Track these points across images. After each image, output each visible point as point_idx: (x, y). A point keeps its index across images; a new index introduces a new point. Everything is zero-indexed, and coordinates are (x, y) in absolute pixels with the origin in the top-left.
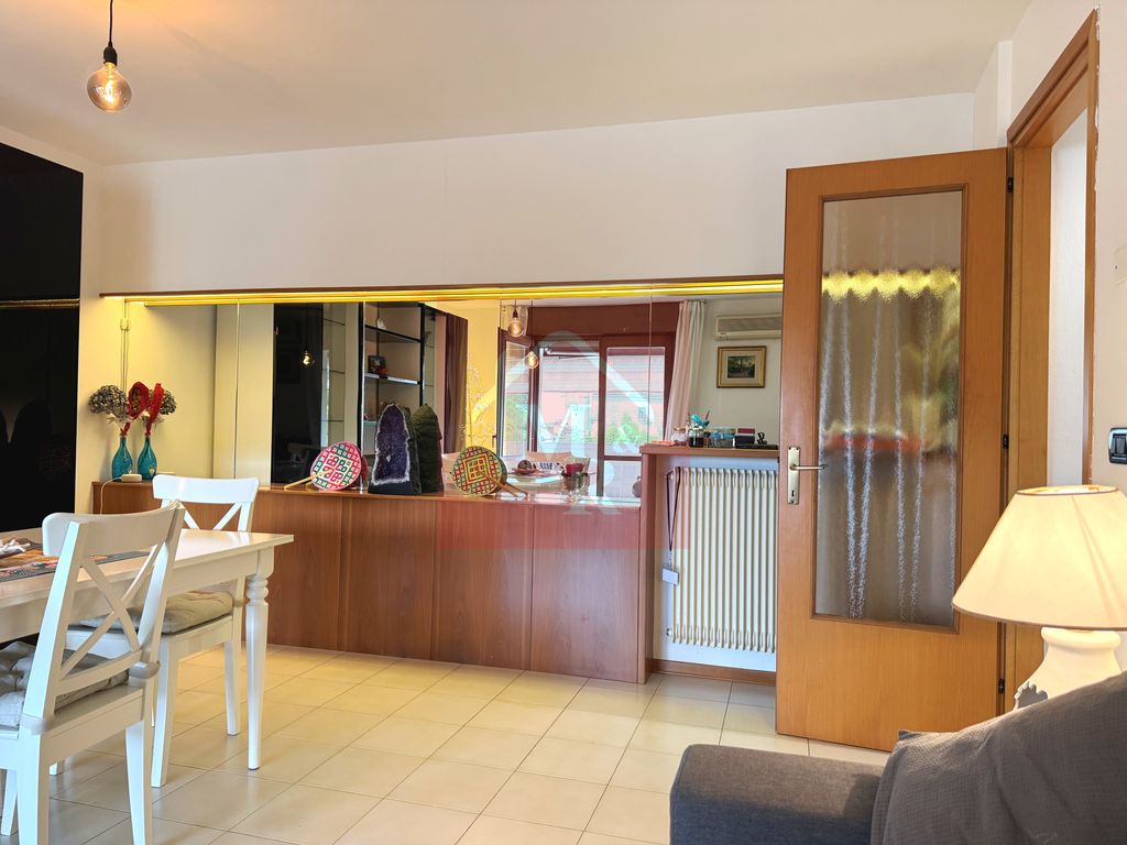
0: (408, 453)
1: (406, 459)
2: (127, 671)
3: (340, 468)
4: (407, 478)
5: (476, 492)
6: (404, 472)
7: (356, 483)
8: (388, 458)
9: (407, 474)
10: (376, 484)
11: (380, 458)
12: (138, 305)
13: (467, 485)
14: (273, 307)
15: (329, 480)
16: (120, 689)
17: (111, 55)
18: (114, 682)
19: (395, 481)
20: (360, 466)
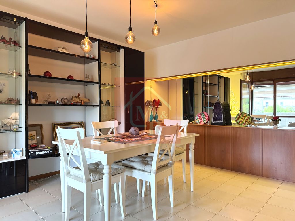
0: (222, 114)
1: (222, 116)
2: (168, 163)
3: (203, 118)
4: (222, 121)
5: (243, 125)
6: (221, 119)
7: (207, 122)
8: (216, 116)
9: (222, 120)
10: (213, 122)
11: (214, 116)
12: (153, 81)
13: (240, 123)
14: (182, 79)
15: (200, 121)
16: (166, 167)
17: (156, 23)
18: (166, 165)
19: (219, 122)
20: (208, 118)
